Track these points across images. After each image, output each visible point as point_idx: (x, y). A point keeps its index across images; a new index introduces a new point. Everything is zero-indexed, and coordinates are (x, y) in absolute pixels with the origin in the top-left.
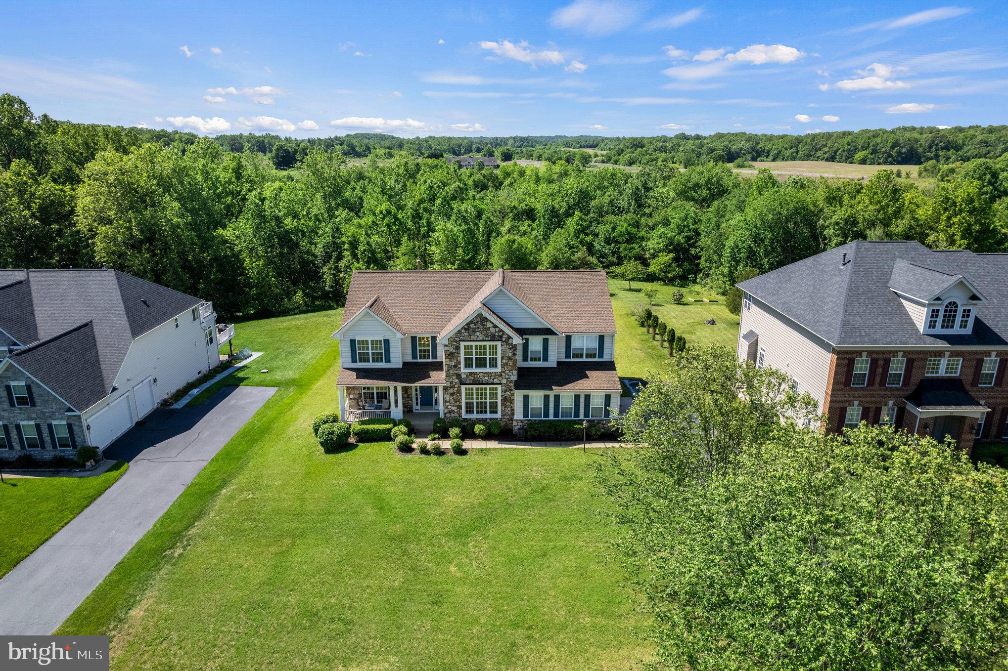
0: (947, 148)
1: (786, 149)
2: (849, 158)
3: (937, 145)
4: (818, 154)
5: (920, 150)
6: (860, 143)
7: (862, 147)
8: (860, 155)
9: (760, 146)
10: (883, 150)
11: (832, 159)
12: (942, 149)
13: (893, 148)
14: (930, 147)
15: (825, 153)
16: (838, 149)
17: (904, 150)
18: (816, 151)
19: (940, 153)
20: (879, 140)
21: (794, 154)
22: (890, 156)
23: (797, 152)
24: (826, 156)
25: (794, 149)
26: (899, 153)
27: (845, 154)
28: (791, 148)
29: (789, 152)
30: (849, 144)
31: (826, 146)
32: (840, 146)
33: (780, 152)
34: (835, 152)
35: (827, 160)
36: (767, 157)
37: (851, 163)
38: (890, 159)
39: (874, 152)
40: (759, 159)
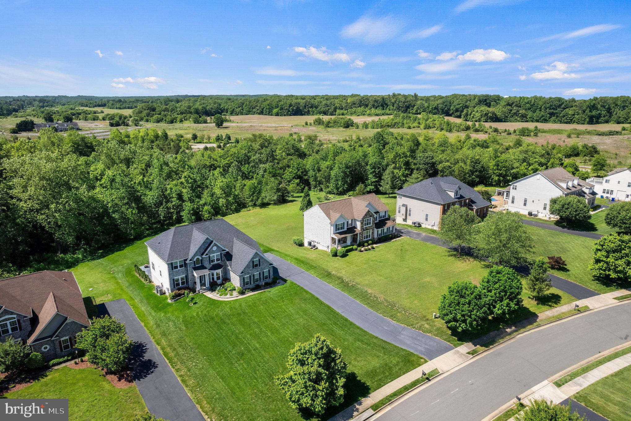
0: (312, 107)
1: (237, 108)
2: (270, 112)
3: (308, 106)
4: (254, 110)
5: (301, 108)
6: (274, 104)
7: (276, 107)
8: (275, 111)
9: (222, 106)
10: (286, 108)
11: (261, 113)
12: (310, 108)
13: (290, 107)
14: (305, 107)
15: (258, 110)
16: (264, 108)
17: (295, 108)
18: (253, 109)
19: (310, 109)
20: (282, 103)
21: (242, 111)
22: (289, 111)
23: (243, 110)
24: (258, 111)
25: (241, 108)
26: (293, 109)
27: (268, 110)
28: (239, 107)
29: (238, 110)
30: (268, 105)
31: (257, 106)
32: (264, 106)
33: (234, 110)
34: (263, 109)
35: (259, 114)
36: (227, 112)
37: (272, 115)
38: (289, 113)
39: (282, 109)
40: (223, 114)
